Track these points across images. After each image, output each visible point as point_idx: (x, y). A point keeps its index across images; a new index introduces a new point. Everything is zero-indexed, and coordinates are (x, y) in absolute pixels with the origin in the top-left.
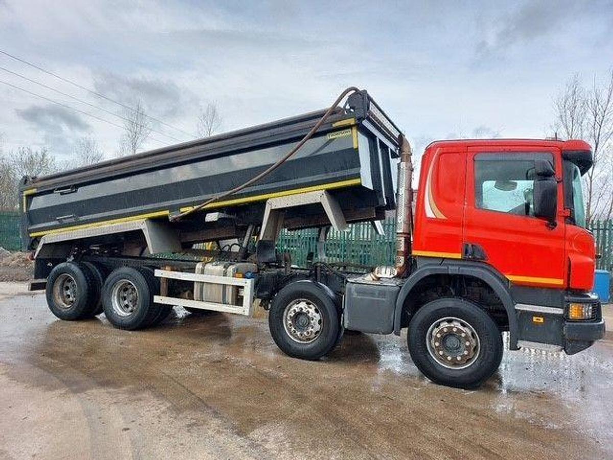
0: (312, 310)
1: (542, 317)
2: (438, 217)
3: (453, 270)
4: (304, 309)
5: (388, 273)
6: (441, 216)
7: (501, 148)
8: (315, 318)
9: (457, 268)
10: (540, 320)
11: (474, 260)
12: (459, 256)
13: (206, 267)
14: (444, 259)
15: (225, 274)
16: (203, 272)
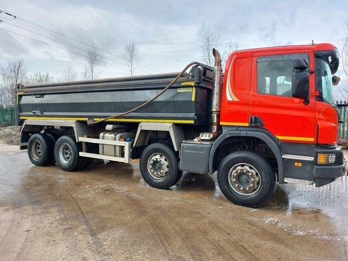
0: (163, 160)
1: (301, 163)
2: (235, 100)
3: (243, 133)
4: (158, 159)
5: (207, 136)
6: (236, 99)
7: (275, 53)
8: (164, 164)
9: (246, 132)
10: (299, 164)
11: (256, 127)
12: (247, 125)
13: (105, 135)
14: (239, 127)
15: (115, 139)
16: (103, 138)
